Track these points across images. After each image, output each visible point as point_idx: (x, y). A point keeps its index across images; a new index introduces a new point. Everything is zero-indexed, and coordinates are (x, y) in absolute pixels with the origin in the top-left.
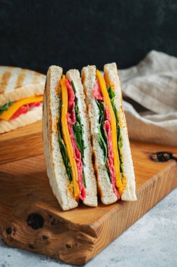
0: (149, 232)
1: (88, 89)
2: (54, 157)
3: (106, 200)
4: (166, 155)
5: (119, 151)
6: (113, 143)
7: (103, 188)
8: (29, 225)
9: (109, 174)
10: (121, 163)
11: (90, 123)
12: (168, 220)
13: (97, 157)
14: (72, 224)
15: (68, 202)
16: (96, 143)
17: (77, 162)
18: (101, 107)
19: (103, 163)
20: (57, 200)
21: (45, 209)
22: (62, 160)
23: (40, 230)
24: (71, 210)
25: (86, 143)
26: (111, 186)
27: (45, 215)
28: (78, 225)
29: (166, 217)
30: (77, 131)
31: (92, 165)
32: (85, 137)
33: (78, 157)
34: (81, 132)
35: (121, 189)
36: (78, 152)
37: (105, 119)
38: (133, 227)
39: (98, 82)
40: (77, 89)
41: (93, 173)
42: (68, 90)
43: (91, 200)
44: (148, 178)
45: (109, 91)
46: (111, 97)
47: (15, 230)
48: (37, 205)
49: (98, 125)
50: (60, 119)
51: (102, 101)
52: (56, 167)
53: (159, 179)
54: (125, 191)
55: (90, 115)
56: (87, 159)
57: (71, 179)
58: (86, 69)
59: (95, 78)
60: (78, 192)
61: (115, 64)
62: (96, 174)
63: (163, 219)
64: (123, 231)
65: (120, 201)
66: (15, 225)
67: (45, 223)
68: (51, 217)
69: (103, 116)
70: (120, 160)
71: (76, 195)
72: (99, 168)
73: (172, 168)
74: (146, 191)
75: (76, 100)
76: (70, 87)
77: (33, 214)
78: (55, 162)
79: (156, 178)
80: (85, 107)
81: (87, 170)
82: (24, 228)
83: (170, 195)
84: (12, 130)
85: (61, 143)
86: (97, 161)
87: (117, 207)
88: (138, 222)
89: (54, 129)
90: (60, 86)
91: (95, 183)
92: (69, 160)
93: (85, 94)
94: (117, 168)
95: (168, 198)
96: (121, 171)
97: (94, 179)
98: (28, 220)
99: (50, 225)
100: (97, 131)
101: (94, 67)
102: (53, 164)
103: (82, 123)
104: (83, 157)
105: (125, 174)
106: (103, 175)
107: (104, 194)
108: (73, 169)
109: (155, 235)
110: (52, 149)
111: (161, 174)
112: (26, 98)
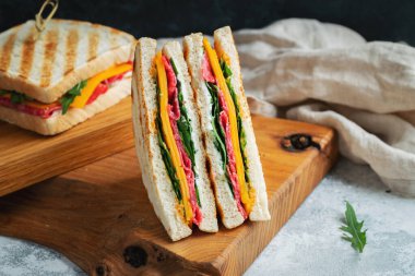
0: (289, 257)
1: (194, 68)
2: (155, 167)
3: (229, 223)
4: (303, 139)
5: (242, 152)
6: (233, 142)
7: (223, 207)
8: (126, 261)
9: (231, 187)
10: (246, 168)
11: (200, 116)
12: (313, 237)
13: (213, 164)
14: (187, 261)
15: (178, 229)
16: (210, 145)
17: (186, 172)
18: (214, 93)
19: (222, 172)
20: (161, 224)
21: (148, 239)
22: (165, 171)
23: (142, 268)
24: (183, 240)
25: (197, 145)
26: (235, 202)
27: (148, 248)
28: (195, 262)
29: (309, 231)
30: (182, 129)
31: (206, 175)
32: (195, 136)
33: (187, 165)
34: (189, 130)
35: (248, 206)
36: (187, 159)
37: (221, 109)
38: (267, 251)
39: (208, 57)
40: (179, 70)
41: (208, 186)
42: (167, 71)
43: (208, 223)
44: (282, 180)
45: (223, 67)
46: (226, 76)
47: (108, 270)
48: (137, 234)
49: (211, 118)
50: (158, 114)
51: (215, 84)
52: (157, 181)
53: (297, 179)
54: (253, 209)
55: (200, 104)
56: (199, 167)
57: (180, 197)
58: (190, 39)
59: (201, 50)
60: (191, 215)
61: (228, 28)
62: (213, 187)
63: (305, 235)
64: (254, 259)
65: (248, 222)
66: (108, 263)
67: (149, 259)
68: (156, 250)
69: (218, 106)
70: (245, 164)
71: (188, 219)
72: (217, 178)
73: (314, 160)
74: (281, 199)
75: (179, 84)
76: (170, 67)
77: (131, 247)
78: (156, 175)
79: (292, 178)
80: (192, 93)
81: (201, 182)
82: (121, 267)
83: (312, 195)
84: (88, 119)
85: (162, 148)
86: (213, 169)
87: (244, 230)
88: (272, 243)
89: (152, 128)
90: (156, 66)
91: (213, 199)
92: (175, 171)
93: (190, 74)
94: (241, 177)
95: (309, 200)
96: (247, 179)
97: (212, 194)
98: (125, 255)
99: (155, 261)
100: (210, 127)
101: (199, 36)
102: (154, 177)
103: (189, 117)
104: (194, 164)
105: (252, 184)
106: (223, 188)
107: (226, 214)
108: (182, 183)
109: (297, 261)
110: (150, 156)
111: (299, 171)
112: (104, 72)
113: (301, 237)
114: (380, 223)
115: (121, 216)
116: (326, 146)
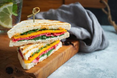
8: (7, 72)
12: (71, 68)
28: (28, 73)
29: (70, 66)
53: (65, 53)
63: (69, 68)
67: (14, 72)
68: (16, 69)
73: (71, 48)
77: (8, 67)
95: (70, 60)
98: (6, 70)
99: (16, 72)
113: (67, 68)
114: (93, 66)
115: (7, 59)
116: (76, 45)
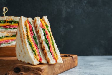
5: (53, 46)
8: (14, 72)
9: (51, 53)
10: (55, 49)
16: (44, 43)
17: (36, 48)
19: (48, 49)
26: (53, 57)
30: (34, 38)
35: (56, 59)
36: (36, 45)
37: (46, 34)
39: (41, 22)
45: (46, 26)
51: (44, 28)
57: (35, 54)
58: (36, 18)
71: (38, 59)
75: (32, 28)
77: (16, 68)
89: (26, 37)
90: (26, 23)
92: (33, 48)
96: (55, 52)
98: (14, 70)
100: (44, 38)
104: (38, 47)
